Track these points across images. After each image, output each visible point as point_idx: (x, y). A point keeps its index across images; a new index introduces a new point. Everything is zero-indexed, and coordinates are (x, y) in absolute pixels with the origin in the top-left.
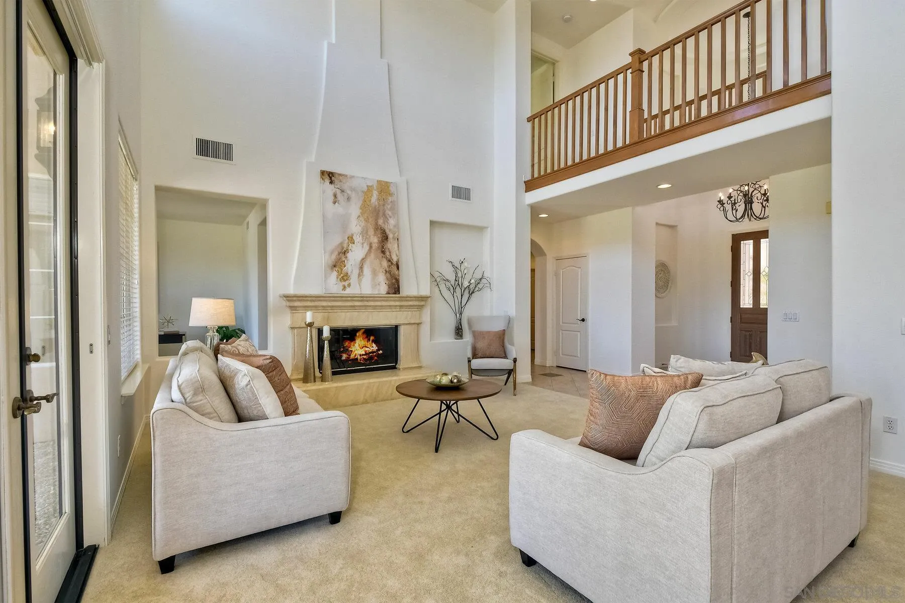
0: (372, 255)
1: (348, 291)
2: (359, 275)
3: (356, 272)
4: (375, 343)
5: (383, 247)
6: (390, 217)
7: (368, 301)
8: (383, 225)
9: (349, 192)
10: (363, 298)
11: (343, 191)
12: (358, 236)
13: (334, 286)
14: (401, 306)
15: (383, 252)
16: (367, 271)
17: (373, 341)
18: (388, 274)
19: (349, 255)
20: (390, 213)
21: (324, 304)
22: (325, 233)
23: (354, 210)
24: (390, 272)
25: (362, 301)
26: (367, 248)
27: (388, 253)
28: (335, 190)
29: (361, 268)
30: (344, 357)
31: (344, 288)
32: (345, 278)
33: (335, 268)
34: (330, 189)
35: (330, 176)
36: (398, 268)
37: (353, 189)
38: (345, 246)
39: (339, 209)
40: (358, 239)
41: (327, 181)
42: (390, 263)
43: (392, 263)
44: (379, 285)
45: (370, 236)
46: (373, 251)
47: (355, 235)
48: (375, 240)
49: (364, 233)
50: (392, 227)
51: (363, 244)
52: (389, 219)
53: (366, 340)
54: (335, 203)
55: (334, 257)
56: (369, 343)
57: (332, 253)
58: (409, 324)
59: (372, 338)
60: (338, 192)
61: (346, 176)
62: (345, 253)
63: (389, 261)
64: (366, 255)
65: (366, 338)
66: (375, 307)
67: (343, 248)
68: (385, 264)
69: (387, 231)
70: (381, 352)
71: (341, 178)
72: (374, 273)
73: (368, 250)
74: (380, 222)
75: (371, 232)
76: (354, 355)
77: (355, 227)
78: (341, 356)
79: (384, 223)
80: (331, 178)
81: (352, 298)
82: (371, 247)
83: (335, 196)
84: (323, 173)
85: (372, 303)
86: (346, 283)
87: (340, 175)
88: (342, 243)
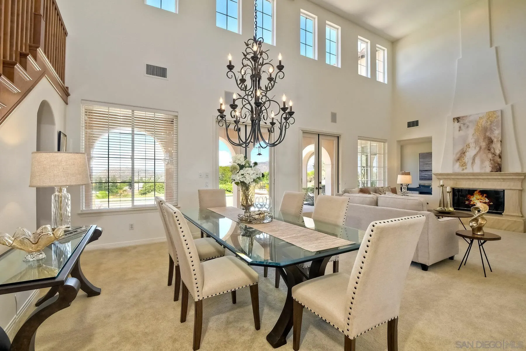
0: (482, 152)
1: (465, 171)
2: (472, 163)
3: (471, 161)
4: (487, 198)
5: (489, 147)
6: (495, 130)
7: (478, 176)
8: (489, 136)
9: (468, 124)
10: (473, 174)
11: (464, 124)
12: (472, 144)
13: (457, 168)
14: (503, 179)
15: (489, 150)
16: (478, 161)
17: (485, 197)
18: (492, 161)
19: (466, 154)
20: (495, 128)
21: (453, 177)
22: (454, 145)
23: (471, 131)
24: (493, 160)
25: (474, 176)
26: (478, 149)
27: (492, 150)
28: (460, 125)
29: (474, 159)
30: (467, 202)
31: (463, 169)
32: (464, 165)
33: (458, 161)
34: (457, 125)
35: (458, 119)
36: (500, 157)
37: (470, 122)
38: (465, 149)
39: (462, 133)
40: (472, 145)
41: (456, 122)
42: (493, 155)
43: (495, 155)
44: (485, 167)
45: (480, 143)
46: (481, 150)
47: (471, 144)
48: (484, 144)
49: (476, 142)
50: (496, 135)
51: (475, 147)
52: (494, 130)
53: (481, 196)
54: (459, 131)
55: (458, 156)
56: (483, 197)
57: (457, 154)
58: (510, 189)
59: (485, 195)
60: (462, 125)
61: (467, 116)
62: (464, 153)
63: (494, 154)
64: (477, 153)
65: (481, 195)
66: (484, 179)
67: (463, 151)
68: (490, 156)
69: (493, 138)
70: (491, 203)
71: (464, 118)
72: (482, 162)
73: (479, 150)
74: (488, 134)
75: (481, 140)
76: (473, 202)
77: (471, 140)
78: (465, 202)
79: (490, 134)
80: (458, 120)
81: (467, 174)
82: (480, 148)
83: (460, 127)
84: (454, 119)
85: (481, 177)
86: (464, 167)
87: (463, 117)
88: (462, 149)
